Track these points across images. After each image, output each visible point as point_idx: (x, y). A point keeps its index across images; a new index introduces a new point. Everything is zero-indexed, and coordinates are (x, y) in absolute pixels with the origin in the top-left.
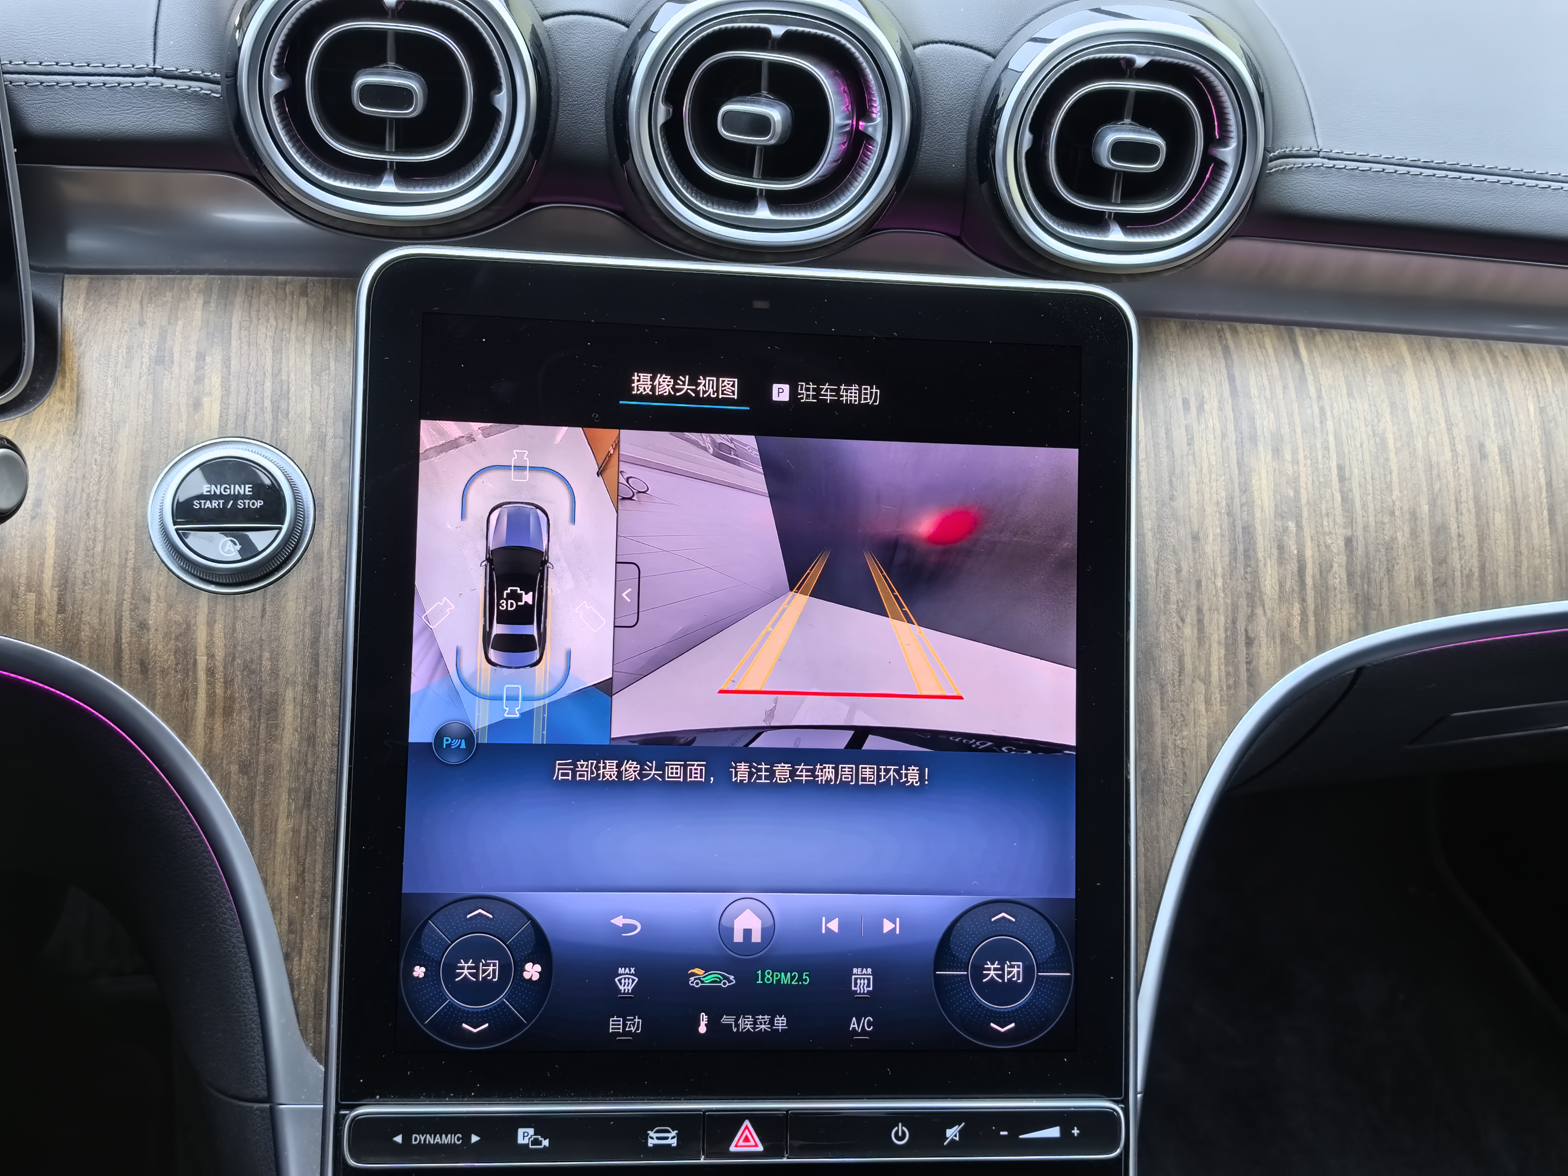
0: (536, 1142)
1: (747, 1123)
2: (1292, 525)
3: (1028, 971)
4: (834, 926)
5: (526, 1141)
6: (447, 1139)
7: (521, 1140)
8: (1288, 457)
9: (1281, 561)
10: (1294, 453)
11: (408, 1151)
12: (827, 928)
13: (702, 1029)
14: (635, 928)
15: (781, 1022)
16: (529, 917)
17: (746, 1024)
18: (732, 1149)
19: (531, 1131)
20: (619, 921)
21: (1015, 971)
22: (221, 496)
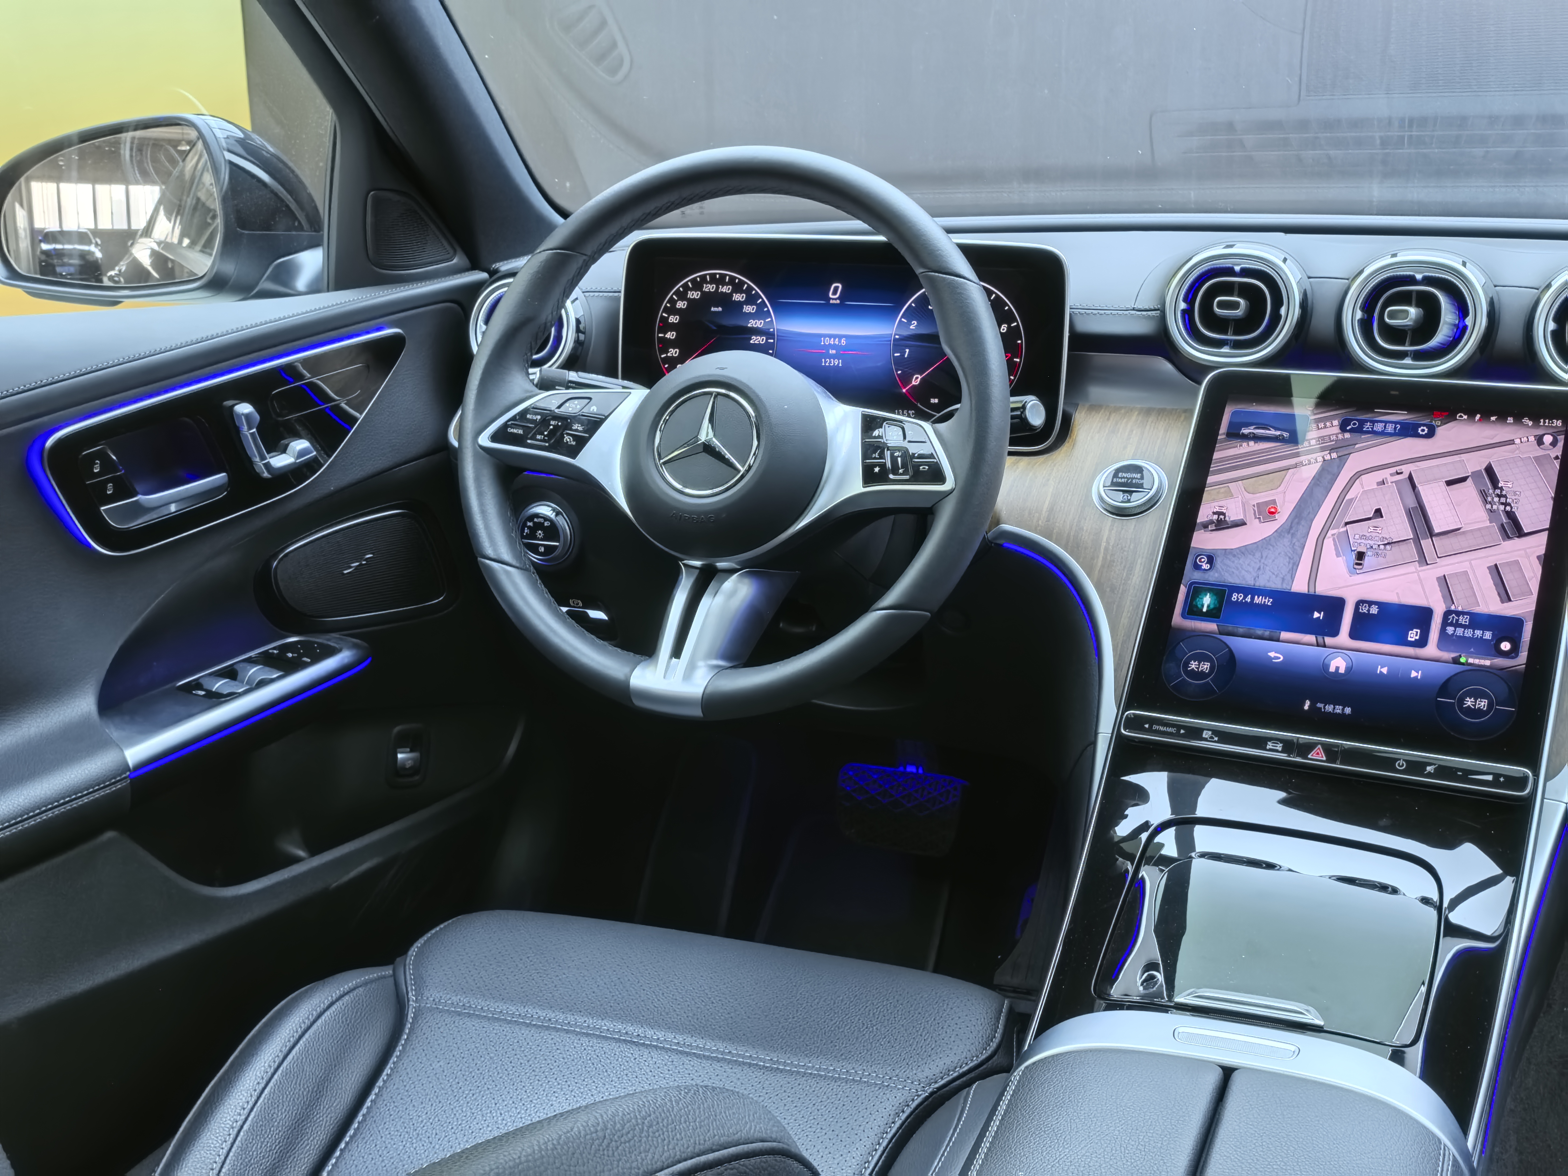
1: (1319, 746)
3: (1490, 705)
4: (1385, 670)
5: (1207, 736)
7: (1204, 736)
11: (1150, 731)
12: (1381, 672)
13: (1306, 707)
15: (1348, 710)
16: (1228, 646)
18: (1310, 756)
21: (1483, 704)
22: (1127, 478)
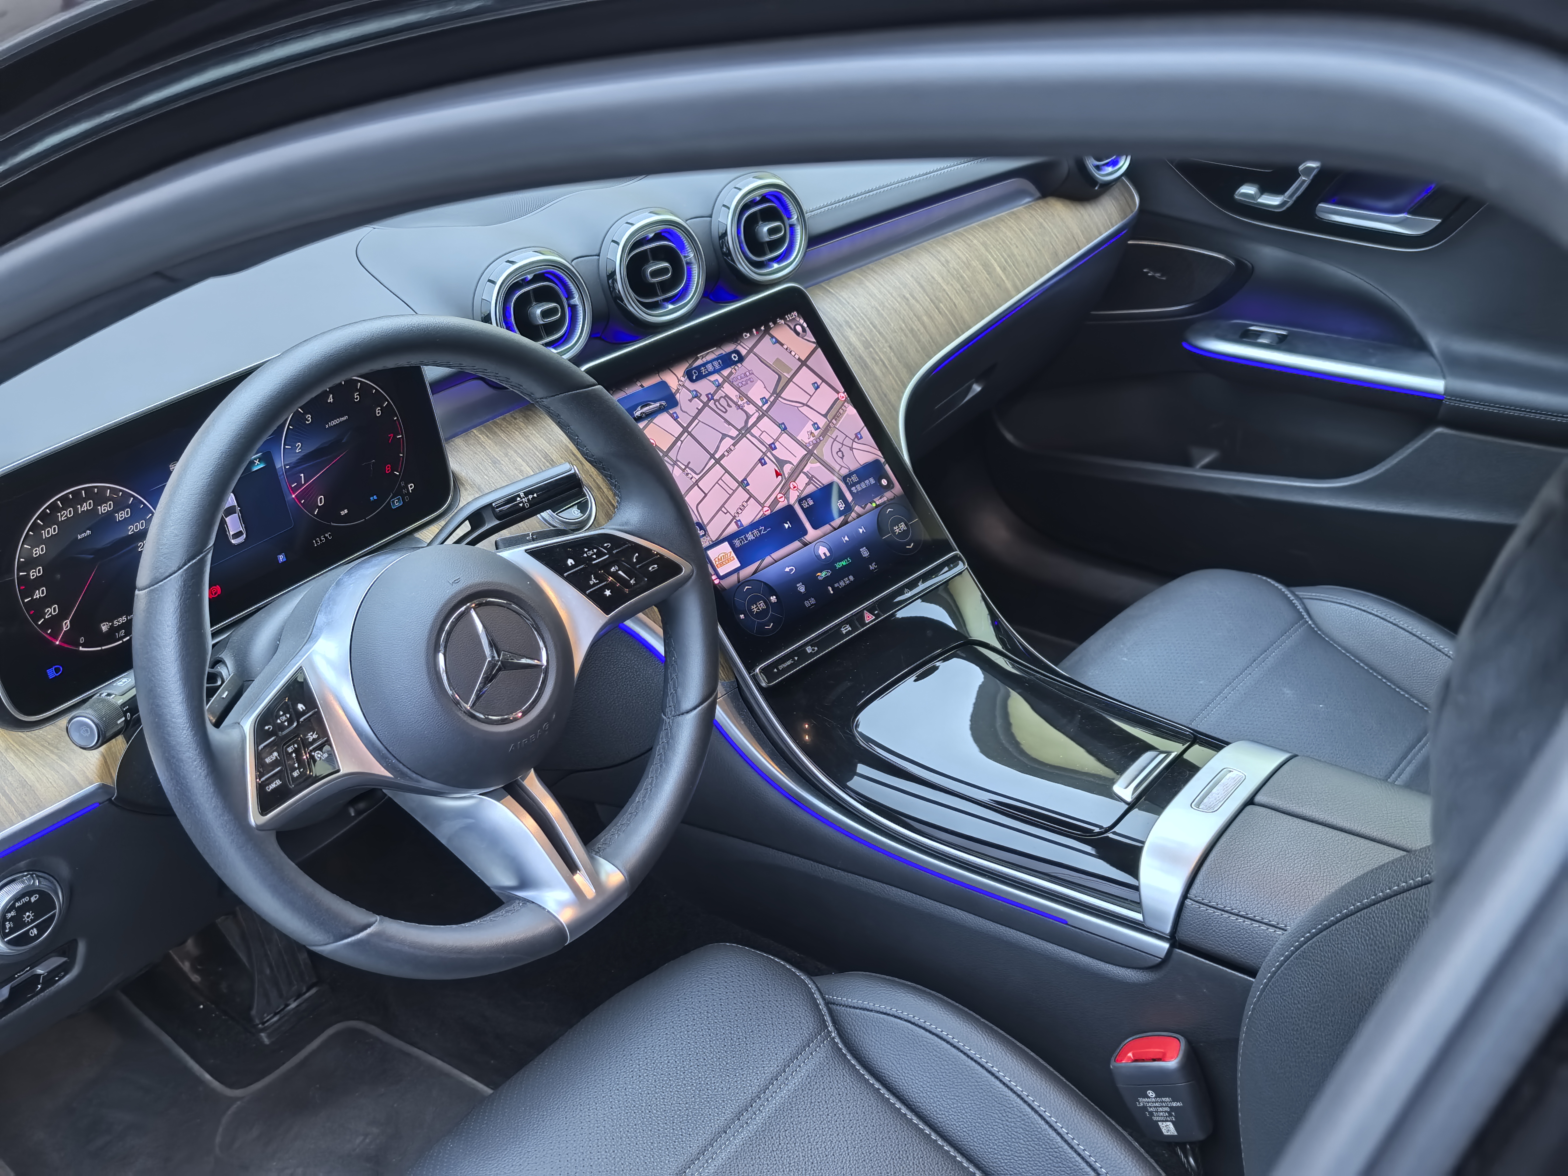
0: (813, 650)
2: (871, 349)
6: (789, 663)
8: (855, 327)
9: (877, 364)
10: (855, 325)
14: (793, 569)
17: (842, 584)
19: (810, 647)
20: (787, 569)
